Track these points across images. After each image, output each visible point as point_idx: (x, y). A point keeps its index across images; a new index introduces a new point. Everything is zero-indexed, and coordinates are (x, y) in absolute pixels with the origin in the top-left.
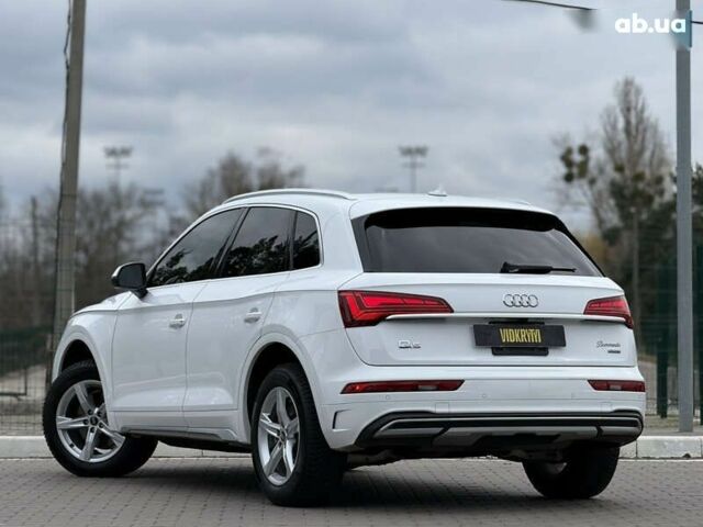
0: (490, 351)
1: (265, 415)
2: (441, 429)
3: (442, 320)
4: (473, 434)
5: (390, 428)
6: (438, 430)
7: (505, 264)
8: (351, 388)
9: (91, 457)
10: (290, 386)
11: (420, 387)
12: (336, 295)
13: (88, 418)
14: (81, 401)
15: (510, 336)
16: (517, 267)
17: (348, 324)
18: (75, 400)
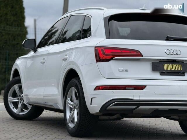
0: (159, 73)
1: (69, 99)
2: (136, 106)
3: (138, 60)
4: (150, 109)
5: (114, 105)
6: (135, 107)
7: (167, 37)
8: (98, 88)
9: (20, 113)
10: (76, 87)
11: (127, 88)
12: (94, 48)
13: (19, 98)
14: (17, 92)
15: (168, 67)
16: (172, 38)
17: (98, 61)
18: (15, 91)
